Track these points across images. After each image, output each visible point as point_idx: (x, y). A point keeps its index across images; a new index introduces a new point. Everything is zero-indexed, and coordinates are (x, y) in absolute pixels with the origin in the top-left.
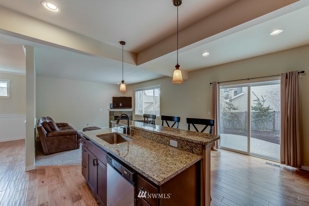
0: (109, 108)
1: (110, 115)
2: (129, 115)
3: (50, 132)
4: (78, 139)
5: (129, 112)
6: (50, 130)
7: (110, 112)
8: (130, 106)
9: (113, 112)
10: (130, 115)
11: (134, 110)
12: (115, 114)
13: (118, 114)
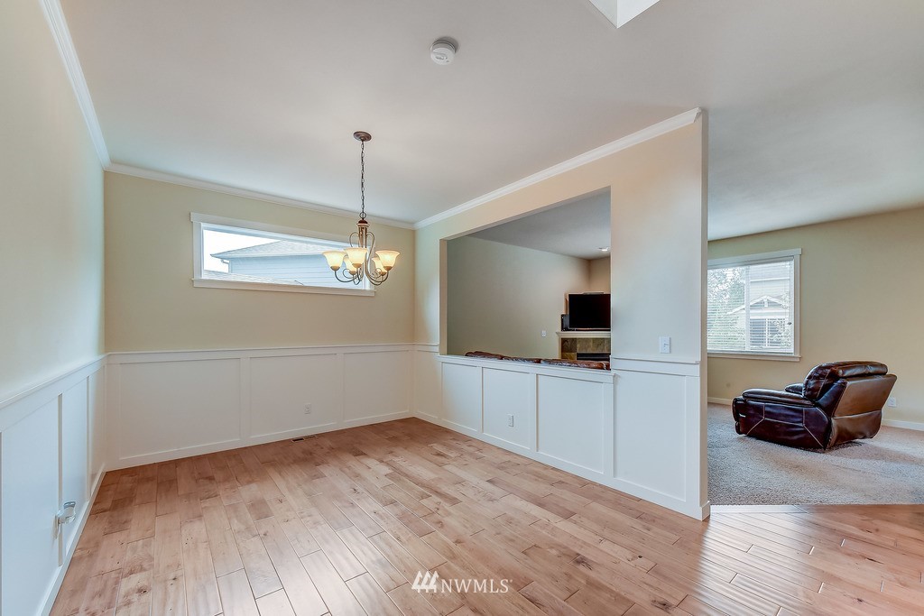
0: (559, 329)
1: (563, 349)
7: (564, 341)
8: (607, 324)
9: (574, 340)
12: (578, 346)
13: (589, 346)
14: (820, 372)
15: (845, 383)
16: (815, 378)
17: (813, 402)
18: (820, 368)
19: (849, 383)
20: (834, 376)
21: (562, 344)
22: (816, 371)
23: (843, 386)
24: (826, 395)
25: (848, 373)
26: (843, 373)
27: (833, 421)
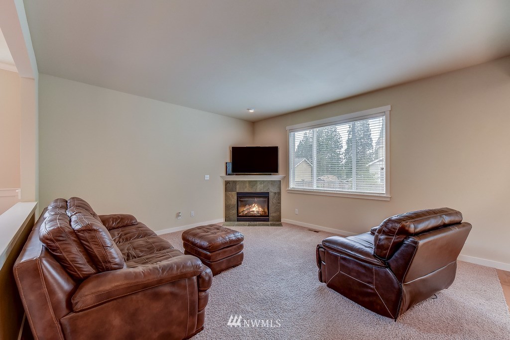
0: (224, 174)
1: (226, 190)
2: (272, 190)
3: (87, 278)
4: (200, 291)
5: (273, 182)
6: (88, 269)
7: (227, 183)
8: (274, 169)
9: (235, 182)
10: (276, 190)
11: (287, 178)
12: (238, 187)
13: (246, 187)
14: (390, 225)
15: (416, 243)
16: (384, 233)
17: (384, 263)
18: (390, 221)
19: (421, 242)
20: (404, 232)
21: (226, 185)
22: (386, 224)
23: (414, 247)
24: (396, 254)
25: (421, 226)
26: (415, 228)
27: (404, 288)
